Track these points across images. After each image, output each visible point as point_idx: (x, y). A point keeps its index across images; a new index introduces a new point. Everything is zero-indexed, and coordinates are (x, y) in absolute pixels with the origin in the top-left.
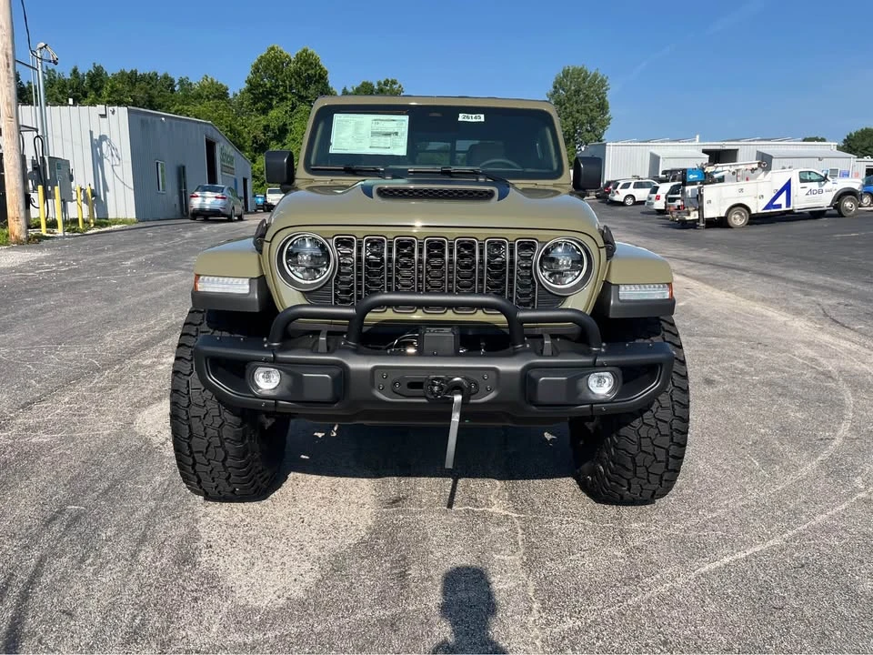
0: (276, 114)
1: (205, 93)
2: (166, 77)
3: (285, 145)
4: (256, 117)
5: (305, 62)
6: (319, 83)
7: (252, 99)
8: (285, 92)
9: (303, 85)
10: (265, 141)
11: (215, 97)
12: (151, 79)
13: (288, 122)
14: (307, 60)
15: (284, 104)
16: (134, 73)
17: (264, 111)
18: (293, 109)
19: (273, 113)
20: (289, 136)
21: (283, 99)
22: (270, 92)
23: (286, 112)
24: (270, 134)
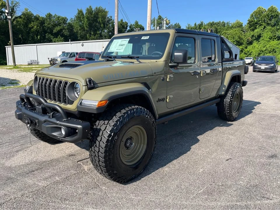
0: (257, 31)
1: (234, 26)
2: (223, 22)
3: (259, 41)
4: (250, 32)
5: (271, 11)
6: (276, 18)
7: (249, 26)
8: (262, 22)
9: (269, 19)
10: (252, 41)
11: (238, 27)
12: (218, 23)
13: (261, 33)
14: (272, 10)
15: (261, 27)
16: (213, 22)
17: (253, 30)
18: (264, 28)
19: (256, 31)
20: (261, 38)
21: (260, 25)
22: (257, 23)
23: (261, 30)
24: (254, 38)
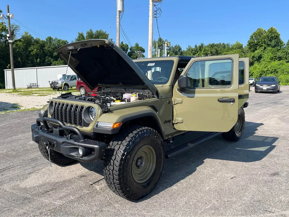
0: (258, 52)
1: (234, 47)
2: (223, 44)
3: (260, 62)
4: (250, 53)
5: (271, 32)
6: (276, 39)
7: (249, 47)
8: (262, 43)
9: (269, 40)
10: (252, 61)
11: (238, 48)
12: (218, 46)
13: (262, 54)
14: (272, 31)
15: (261, 48)
16: (213, 44)
17: (254, 51)
18: (264, 49)
19: (256, 52)
20: (262, 59)
21: (261, 46)
22: (257, 44)
23: (262, 51)
24: (255, 59)
